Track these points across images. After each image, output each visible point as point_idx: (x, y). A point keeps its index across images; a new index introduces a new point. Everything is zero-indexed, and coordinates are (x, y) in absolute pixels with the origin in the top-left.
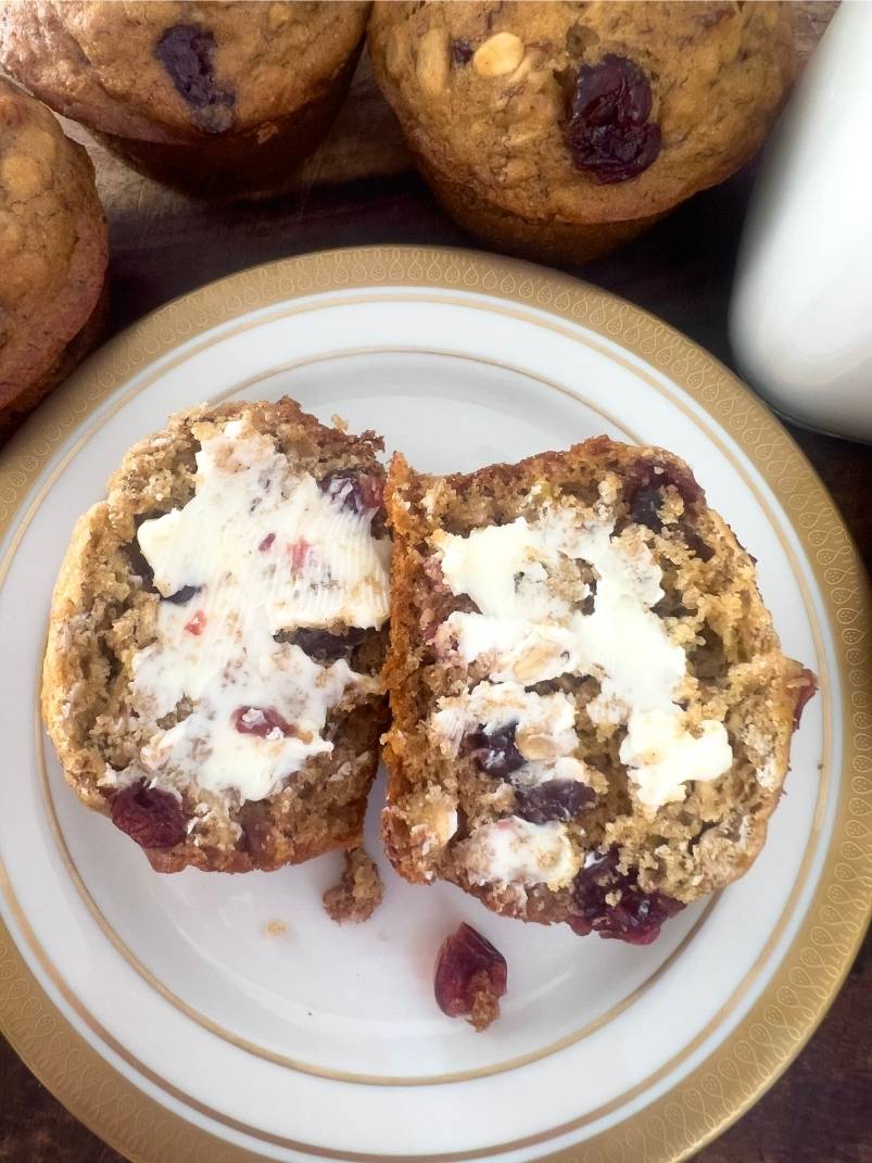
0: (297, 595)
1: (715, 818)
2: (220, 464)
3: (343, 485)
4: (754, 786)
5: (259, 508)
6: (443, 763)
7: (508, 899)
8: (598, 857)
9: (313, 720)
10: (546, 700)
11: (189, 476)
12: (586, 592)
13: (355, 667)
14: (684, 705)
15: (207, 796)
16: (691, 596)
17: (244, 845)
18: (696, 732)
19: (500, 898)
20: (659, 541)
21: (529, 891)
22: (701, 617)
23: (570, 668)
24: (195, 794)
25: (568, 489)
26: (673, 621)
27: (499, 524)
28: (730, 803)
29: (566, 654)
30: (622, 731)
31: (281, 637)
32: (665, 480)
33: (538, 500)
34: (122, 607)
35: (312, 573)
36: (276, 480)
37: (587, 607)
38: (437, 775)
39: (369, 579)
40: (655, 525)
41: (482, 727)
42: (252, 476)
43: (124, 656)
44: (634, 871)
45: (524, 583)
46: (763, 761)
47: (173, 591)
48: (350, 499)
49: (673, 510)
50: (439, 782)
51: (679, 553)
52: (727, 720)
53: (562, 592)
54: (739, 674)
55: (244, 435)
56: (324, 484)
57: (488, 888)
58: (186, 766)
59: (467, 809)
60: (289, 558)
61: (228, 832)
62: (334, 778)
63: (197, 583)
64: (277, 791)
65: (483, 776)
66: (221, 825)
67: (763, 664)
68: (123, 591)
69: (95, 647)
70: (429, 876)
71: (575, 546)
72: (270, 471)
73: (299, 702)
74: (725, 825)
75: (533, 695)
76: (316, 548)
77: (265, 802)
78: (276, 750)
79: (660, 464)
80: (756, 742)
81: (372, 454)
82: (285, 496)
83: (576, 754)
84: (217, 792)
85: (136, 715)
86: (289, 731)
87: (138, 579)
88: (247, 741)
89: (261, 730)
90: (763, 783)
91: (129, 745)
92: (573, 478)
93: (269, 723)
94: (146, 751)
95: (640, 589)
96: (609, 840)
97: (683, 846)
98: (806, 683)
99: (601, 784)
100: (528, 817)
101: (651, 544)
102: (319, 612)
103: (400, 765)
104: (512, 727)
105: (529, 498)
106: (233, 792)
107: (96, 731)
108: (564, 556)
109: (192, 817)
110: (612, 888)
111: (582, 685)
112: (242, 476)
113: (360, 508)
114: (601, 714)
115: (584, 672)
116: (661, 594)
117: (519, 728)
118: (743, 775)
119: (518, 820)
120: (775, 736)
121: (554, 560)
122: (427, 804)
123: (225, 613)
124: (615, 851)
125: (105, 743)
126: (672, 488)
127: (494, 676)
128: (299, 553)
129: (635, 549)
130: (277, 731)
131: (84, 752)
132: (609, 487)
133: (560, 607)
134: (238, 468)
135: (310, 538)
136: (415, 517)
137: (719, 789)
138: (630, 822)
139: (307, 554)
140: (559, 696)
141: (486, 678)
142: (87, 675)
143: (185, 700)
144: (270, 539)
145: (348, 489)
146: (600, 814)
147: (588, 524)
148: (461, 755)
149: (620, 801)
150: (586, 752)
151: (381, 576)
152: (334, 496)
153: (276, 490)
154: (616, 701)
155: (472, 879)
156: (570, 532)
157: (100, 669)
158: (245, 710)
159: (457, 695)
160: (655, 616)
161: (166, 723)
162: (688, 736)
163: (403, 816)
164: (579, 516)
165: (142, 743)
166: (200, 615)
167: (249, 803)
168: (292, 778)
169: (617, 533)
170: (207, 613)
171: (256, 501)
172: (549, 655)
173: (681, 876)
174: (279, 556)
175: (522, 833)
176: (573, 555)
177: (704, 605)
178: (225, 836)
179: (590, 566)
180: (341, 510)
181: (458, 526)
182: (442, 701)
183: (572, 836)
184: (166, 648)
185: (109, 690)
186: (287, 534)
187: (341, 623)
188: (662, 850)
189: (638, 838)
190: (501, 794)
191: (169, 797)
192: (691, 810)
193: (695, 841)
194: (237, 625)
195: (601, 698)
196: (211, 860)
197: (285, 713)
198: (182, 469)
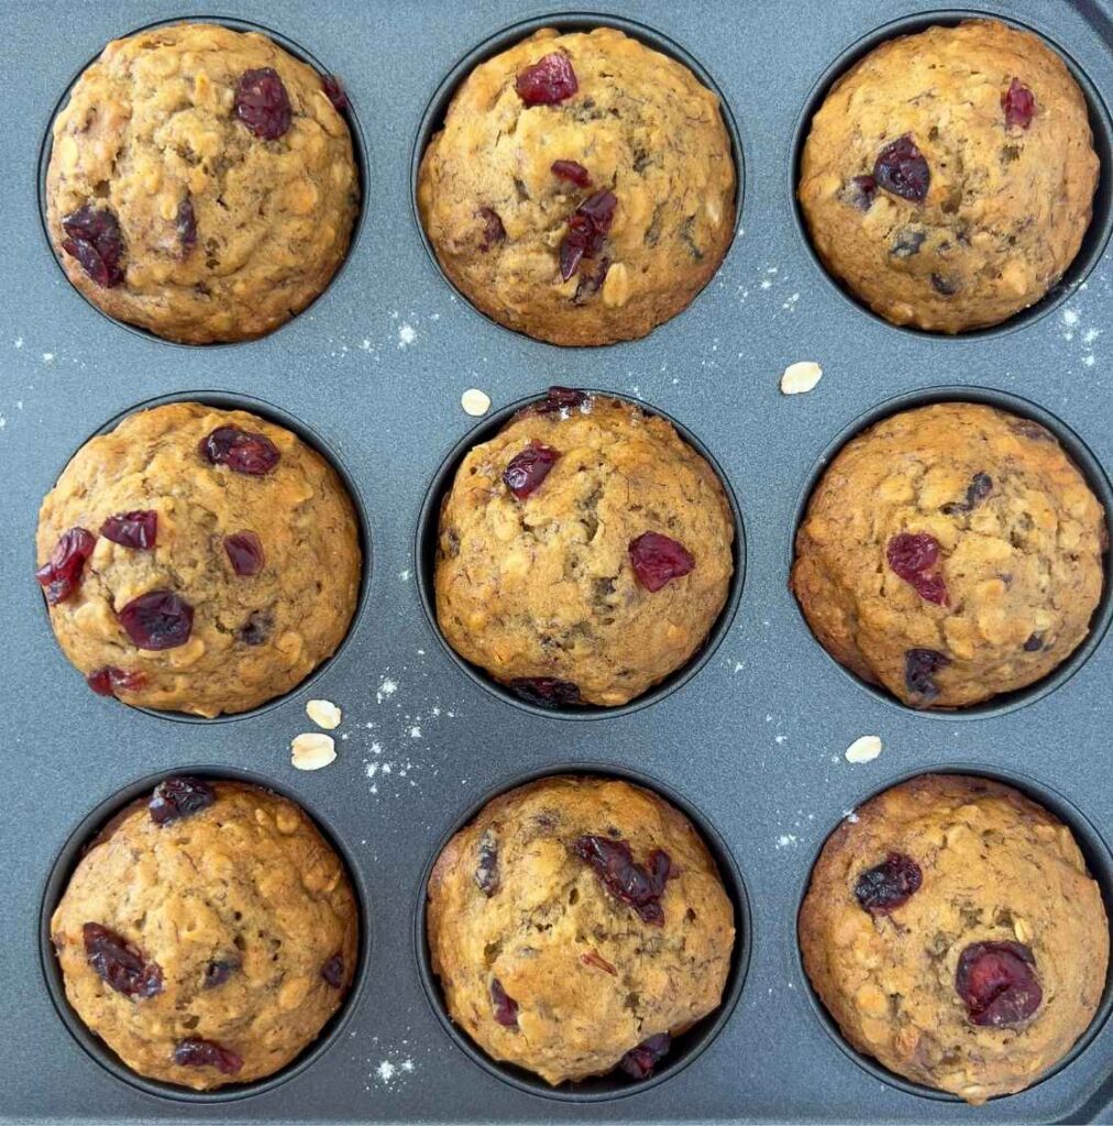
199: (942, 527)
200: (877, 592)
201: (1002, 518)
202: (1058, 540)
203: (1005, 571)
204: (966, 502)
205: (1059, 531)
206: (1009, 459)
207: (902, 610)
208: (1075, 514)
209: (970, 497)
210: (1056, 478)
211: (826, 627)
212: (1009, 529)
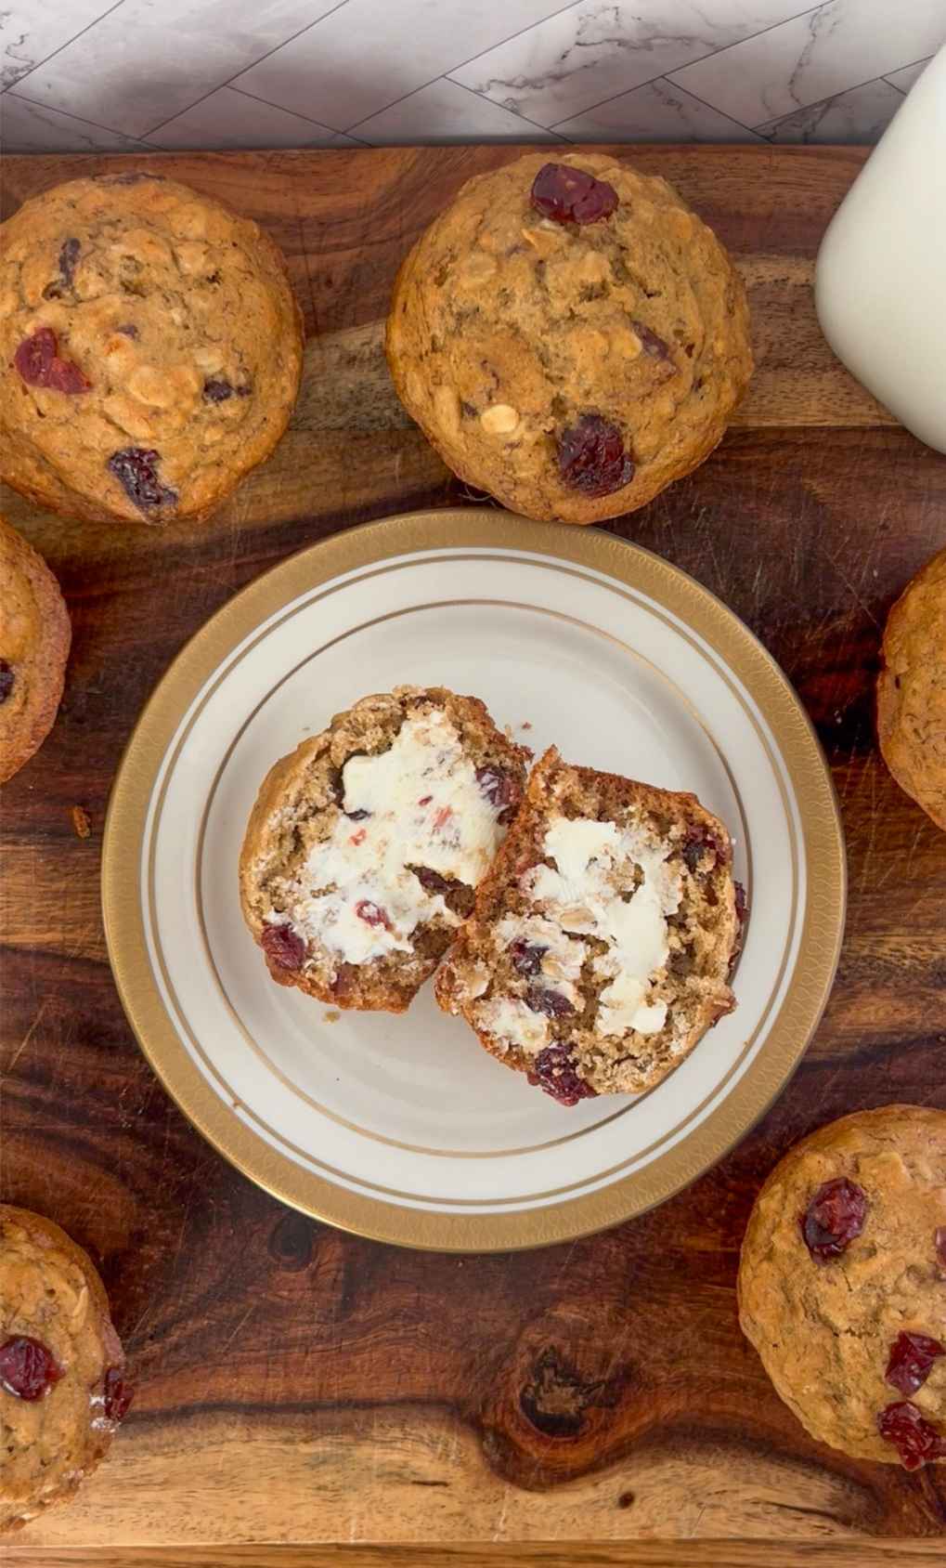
0: (431, 843)
1: (636, 1055)
2: (417, 736)
3: (492, 780)
4: (668, 1047)
5: (429, 776)
6: (493, 950)
7: (497, 1045)
8: (560, 1045)
9: (406, 926)
10: (572, 944)
11: (393, 736)
12: (631, 888)
13: (449, 903)
14: (654, 984)
15: (323, 948)
16: (692, 921)
17: (334, 988)
18: (650, 1002)
19: (492, 1042)
20: (690, 878)
21: (511, 1047)
22: (690, 936)
23: (594, 932)
24: (317, 944)
25: (655, 816)
26: (674, 930)
27: (599, 819)
28: (649, 1051)
29: (596, 923)
30: (609, 981)
31: (409, 867)
32: (712, 845)
33: (631, 815)
34: (317, 811)
35: (447, 834)
36: (449, 760)
37: (627, 897)
38: (486, 955)
39: (482, 852)
40: (692, 868)
41: (526, 941)
42: (434, 752)
43: (308, 844)
44: (576, 1062)
45: (594, 865)
46: (680, 1037)
47: (352, 810)
48: (492, 792)
49: (706, 865)
50: (485, 960)
51: (696, 893)
52: (673, 1003)
53: (614, 882)
54: (692, 982)
55: (440, 725)
56: (480, 773)
57: (487, 1034)
58: (317, 925)
59: (496, 983)
60: (436, 816)
61: (328, 975)
62: (404, 967)
63: (370, 810)
64: (368, 963)
65: (514, 970)
66: (326, 971)
67: (706, 984)
68: (321, 802)
69: (290, 832)
70: (455, 1011)
71: (639, 855)
72: (448, 753)
73: (402, 910)
74: (640, 1061)
75: (566, 937)
76: (457, 817)
77: (357, 966)
78: (376, 937)
79: (712, 834)
80: (681, 1024)
81: (522, 763)
82: (450, 773)
83: (575, 982)
84: (331, 950)
85: (299, 882)
86: (389, 927)
87: (333, 795)
88: (361, 923)
89: (371, 921)
90: (672, 1048)
91: (289, 900)
92: (660, 811)
93: (379, 918)
94: (298, 908)
95: (665, 900)
96: (571, 1039)
97: (610, 1062)
98: (728, 1005)
99: (580, 1004)
100: (530, 1005)
101: (684, 879)
102: (441, 863)
103: (466, 940)
104: (545, 949)
105: (625, 811)
106: (340, 953)
107: (273, 884)
108: (628, 858)
109: (309, 957)
110: (559, 1065)
111: (598, 945)
112: (428, 749)
113: (497, 801)
114: (601, 967)
115: (602, 938)
116: (675, 911)
117: (547, 953)
118: (665, 1038)
119: (523, 1003)
120: (693, 1026)
121: (621, 859)
122: (472, 970)
123: (379, 838)
124: (572, 1046)
125: (274, 893)
126: (712, 851)
127: (548, 915)
128: (445, 815)
129: (674, 875)
130: (382, 925)
131: (262, 894)
132: (676, 831)
133: (610, 890)
134: (428, 743)
135: (455, 808)
136: (544, 794)
137: (647, 1040)
138: (587, 1035)
139: (449, 819)
140: (581, 945)
141: (542, 914)
142: (281, 846)
143: (334, 884)
144: (427, 800)
145: (494, 785)
146: (573, 1022)
147: (654, 846)
148: (507, 951)
149: (588, 1021)
150: (582, 983)
151: (491, 852)
152: (483, 785)
153: (446, 767)
154: (615, 963)
155: (480, 1024)
156: (641, 846)
157: (289, 844)
158: (366, 903)
159: (520, 914)
160: (665, 923)
161: (316, 894)
162: (645, 1003)
163: (455, 970)
164: (650, 838)
165: (297, 901)
166: (362, 833)
167: (347, 963)
168: (380, 958)
169: (668, 860)
170: (368, 833)
171: (430, 770)
172: (585, 919)
173: (602, 1077)
174: (430, 812)
175: (522, 1012)
176: (635, 861)
177: (696, 931)
178: (325, 978)
179: (642, 872)
180: (484, 797)
181: (571, 810)
182: (510, 914)
183: (550, 1027)
184: (333, 848)
185: (289, 860)
186: (440, 801)
187: (451, 874)
188: (598, 1059)
189: (587, 1046)
190: (519, 985)
191: (300, 940)
192: (625, 1043)
193: (619, 1062)
194: (384, 849)
195: (606, 957)
196: (312, 987)
197: (391, 914)
198: (391, 730)
199: (50, 314)
200: (36, 418)
201: (104, 273)
202: (178, 268)
203: (123, 323)
204: (62, 276)
205: (175, 258)
206: (97, 212)
207: (67, 421)
208: (191, 235)
209: (64, 269)
210: (156, 207)
211: (27, 484)
212: (116, 282)
